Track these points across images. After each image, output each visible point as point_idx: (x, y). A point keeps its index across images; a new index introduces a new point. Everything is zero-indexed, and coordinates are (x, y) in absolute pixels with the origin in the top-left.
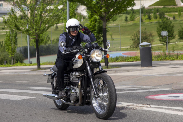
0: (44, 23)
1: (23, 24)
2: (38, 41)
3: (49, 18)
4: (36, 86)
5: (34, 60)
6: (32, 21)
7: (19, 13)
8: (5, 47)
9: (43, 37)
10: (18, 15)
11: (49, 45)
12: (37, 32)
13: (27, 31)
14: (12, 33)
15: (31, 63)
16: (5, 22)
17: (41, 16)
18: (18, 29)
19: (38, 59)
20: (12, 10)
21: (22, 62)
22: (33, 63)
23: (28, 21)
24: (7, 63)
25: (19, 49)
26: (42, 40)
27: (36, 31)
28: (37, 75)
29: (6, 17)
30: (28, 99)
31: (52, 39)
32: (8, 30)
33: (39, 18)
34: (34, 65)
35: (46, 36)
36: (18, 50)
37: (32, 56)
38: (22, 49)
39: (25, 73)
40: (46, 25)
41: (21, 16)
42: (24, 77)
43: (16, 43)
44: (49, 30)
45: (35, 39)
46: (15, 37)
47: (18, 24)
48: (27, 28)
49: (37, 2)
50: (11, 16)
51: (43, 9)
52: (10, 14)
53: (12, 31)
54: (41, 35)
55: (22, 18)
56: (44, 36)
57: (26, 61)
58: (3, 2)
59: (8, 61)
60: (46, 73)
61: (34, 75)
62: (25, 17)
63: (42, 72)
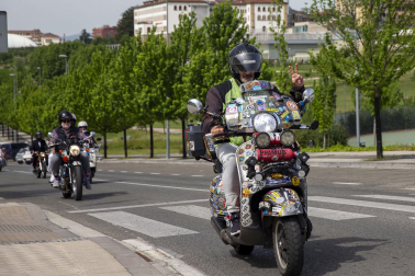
0: (391, 64)
1: (348, 67)
2: (378, 101)
3: (402, 54)
4: (375, 192)
5: (370, 140)
6: (368, 60)
7: (340, 44)
9: (388, 94)
10: (338, 48)
11: (401, 110)
12: (377, 82)
13: (357, 80)
14: (326, 84)
15: (362, 146)
16: (314, 63)
17: (385, 49)
18: (340, 75)
19: (379, 138)
20: (327, 37)
21: (344, 144)
22: (367, 146)
23: (358, 60)
24: (314, 143)
25: (338, 117)
26: (387, 99)
27: (375, 80)
28: (376, 170)
29: (316, 53)
30: (361, 219)
31: (406, 97)
32: (317, 78)
33: (381, 53)
34: (370, 149)
35: (394, 92)
36: (336, 119)
37: (366, 130)
38: (344, 116)
39: (352, 166)
40: (395, 67)
41: (342, 49)
42: (350, 173)
43: (332, 104)
44: (402, 78)
45: (373, 96)
46: (332, 92)
47: (338, 66)
48: (356, 73)
49: (378, 20)
50: (324, 50)
51: (391, 36)
52: (324, 46)
53: (326, 80)
54: (384, 89)
55: (346, 54)
56: (390, 91)
57: (352, 142)
58: (307, 23)
59: (317, 141)
60: (395, 167)
61: (371, 170)
62: (353, 52)
63: (386, 165)
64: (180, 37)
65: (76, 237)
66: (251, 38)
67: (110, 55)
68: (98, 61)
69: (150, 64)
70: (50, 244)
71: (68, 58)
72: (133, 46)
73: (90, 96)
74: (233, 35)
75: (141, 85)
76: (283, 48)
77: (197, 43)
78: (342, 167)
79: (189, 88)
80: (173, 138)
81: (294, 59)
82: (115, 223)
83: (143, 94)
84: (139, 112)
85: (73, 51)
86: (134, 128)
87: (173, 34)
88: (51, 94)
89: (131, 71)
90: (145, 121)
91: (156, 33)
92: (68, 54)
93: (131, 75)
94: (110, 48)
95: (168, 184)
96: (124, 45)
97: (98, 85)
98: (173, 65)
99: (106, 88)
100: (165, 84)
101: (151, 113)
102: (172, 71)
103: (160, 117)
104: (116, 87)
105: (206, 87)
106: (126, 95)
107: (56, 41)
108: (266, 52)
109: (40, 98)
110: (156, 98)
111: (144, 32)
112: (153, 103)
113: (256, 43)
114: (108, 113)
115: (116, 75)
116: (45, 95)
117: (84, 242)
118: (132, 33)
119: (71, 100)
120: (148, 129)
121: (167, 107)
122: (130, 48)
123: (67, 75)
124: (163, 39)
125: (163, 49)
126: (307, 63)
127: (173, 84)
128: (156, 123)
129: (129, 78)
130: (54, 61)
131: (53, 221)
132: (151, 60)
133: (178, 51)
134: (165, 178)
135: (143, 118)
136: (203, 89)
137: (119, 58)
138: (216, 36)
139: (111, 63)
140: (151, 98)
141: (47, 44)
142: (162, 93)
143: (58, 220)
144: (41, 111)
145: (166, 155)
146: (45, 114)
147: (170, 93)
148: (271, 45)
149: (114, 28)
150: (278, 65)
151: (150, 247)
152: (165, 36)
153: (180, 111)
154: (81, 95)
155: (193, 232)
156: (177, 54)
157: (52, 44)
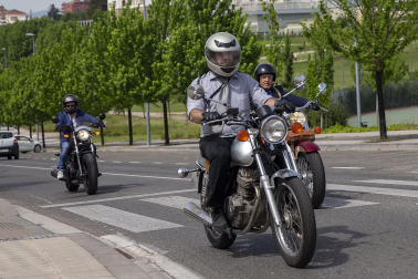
0: (394, 33)
1: (346, 38)
2: (379, 76)
3: (406, 22)
4: (379, 177)
5: (372, 119)
6: (368, 29)
7: (336, 13)
8: (306, 90)
9: (391, 67)
10: (334, 18)
11: (406, 84)
12: (378, 55)
13: (356, 52)
14: (322, 58)
15: (364, 126)
16: (308, 35)
17: (387, 17)
18: (336, 48)
19: (382, 117)
20: (322, 5)
21: (344, 124)
22: (369, 125)
23: (357, 30)
24: (310, 125)
25: (337, 95)
26: (390, 73)
27: (376, 52)
28: (379, 152)
29: (309, 23)
30: (363, 207)
31: (412, 69)
32: (312, 52)
33: (383, 22)
34: (372, 129)
35: (399, 64)
36: (334, 97)
37: (367, 108)
38: (342, 94)
39: (353, 149)
40: (398, 37)
41: (339, 18)
42: (351, 156)
43: (330, 80)
44: (406, 49)
45: (374, 69)
46: (329, 66)
47: (334, 37)
48: (355, 45)
50: (319, 19)
51: (392, 2)
52: (318, 15)
53: (321, 53)
54: (387, 61)
55: (343, 23)
56: (393, 64)
57: (353, 121)
59: (313, 122)
60: (400, 148)
61: (373, 153)
62: (351, 21)
63: (390, 146)
64: (158, 10)
65: (49, 234)
66: (237, 8)
67: (82, 33)
68: (68, 39)
69: (126, 41)
70: (22, 241)
71: (36, 37)
72: (106, 21)
73: (61, 78)
74: (217, 6)
75: (116, 65)
76: (273, 19)
77: (178, 16)
78: (341, 149)
79: (170, 66)
80: (153, 123)
81: (286, 30)
82: (92, 218)
83: (120, 75)
84: (116, 95)
85: (41, 29)
86: (111, 113)
87: (150, 6)
88: (18, 77)
89: (106, 50)
90: (123, 104)
91: (132, 7)
92: (35, 32)
93: (106, 54)
94: (81, 24)
95: (150, 173)
96: (97, 21)
97: (70, 67)
98: (152, 42)
99: (79, 69)
100: (143, 63)
101: (128, 96)
102: (150, 49)
103: (139, 100)
104: (89, 68)
105: (188, 65)
106: (100, 77)
107: (22, 18)
108: (255, 24)
109: (6, 82)
110: (133, 79)
111: (119, 5)
112: (131, 84)
113: (243, 14)
114: (81, 96)
115: (89, 54)
116: (11, 78)
117: (59, 238)
118: (105, 7)
119: (40, 84)
120: (126, 113)
121: (147, 88)
122: (104, 24)
123: (35, 56)
124: (139, 13)
125: (140, 24)
126: (300, 35)
127: (152, 62)
128: (135, 106)
129: (104, 58)
130: (20, 40)
131: (24, 216)
132: (127, 36)
133: (156, 26)
134: (146, 168)
135: (119, 101)
136: (185, 67)
137: (92, 36)
138: (198, 8)
139: (83, 42)
140: (128, 78)
141: (12, 22)
142: (140, 73)
143: (29, 215)
144: (8, 96)
145: (147, 142)
146: (13, 100)
147: (149, 73)
148: (259, 16)
149: (85, 3)
150: (268, 39)
151: (131, 243)
152: (142, 10)
153: (160, 92)
154: (51, 78)
155: (178, 226)
156: (156, 30)
157: (17, 21)
